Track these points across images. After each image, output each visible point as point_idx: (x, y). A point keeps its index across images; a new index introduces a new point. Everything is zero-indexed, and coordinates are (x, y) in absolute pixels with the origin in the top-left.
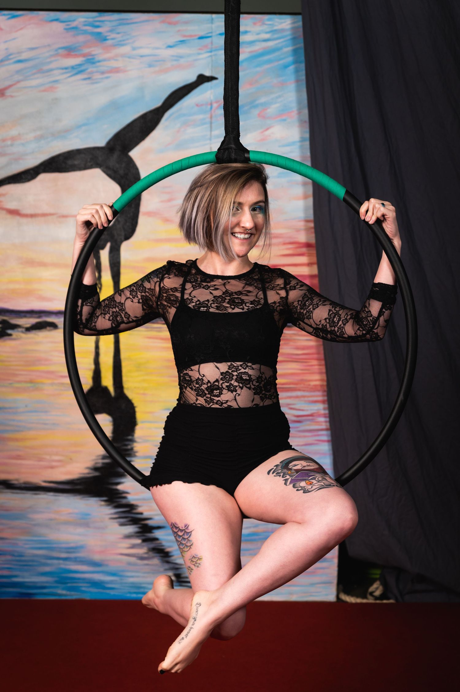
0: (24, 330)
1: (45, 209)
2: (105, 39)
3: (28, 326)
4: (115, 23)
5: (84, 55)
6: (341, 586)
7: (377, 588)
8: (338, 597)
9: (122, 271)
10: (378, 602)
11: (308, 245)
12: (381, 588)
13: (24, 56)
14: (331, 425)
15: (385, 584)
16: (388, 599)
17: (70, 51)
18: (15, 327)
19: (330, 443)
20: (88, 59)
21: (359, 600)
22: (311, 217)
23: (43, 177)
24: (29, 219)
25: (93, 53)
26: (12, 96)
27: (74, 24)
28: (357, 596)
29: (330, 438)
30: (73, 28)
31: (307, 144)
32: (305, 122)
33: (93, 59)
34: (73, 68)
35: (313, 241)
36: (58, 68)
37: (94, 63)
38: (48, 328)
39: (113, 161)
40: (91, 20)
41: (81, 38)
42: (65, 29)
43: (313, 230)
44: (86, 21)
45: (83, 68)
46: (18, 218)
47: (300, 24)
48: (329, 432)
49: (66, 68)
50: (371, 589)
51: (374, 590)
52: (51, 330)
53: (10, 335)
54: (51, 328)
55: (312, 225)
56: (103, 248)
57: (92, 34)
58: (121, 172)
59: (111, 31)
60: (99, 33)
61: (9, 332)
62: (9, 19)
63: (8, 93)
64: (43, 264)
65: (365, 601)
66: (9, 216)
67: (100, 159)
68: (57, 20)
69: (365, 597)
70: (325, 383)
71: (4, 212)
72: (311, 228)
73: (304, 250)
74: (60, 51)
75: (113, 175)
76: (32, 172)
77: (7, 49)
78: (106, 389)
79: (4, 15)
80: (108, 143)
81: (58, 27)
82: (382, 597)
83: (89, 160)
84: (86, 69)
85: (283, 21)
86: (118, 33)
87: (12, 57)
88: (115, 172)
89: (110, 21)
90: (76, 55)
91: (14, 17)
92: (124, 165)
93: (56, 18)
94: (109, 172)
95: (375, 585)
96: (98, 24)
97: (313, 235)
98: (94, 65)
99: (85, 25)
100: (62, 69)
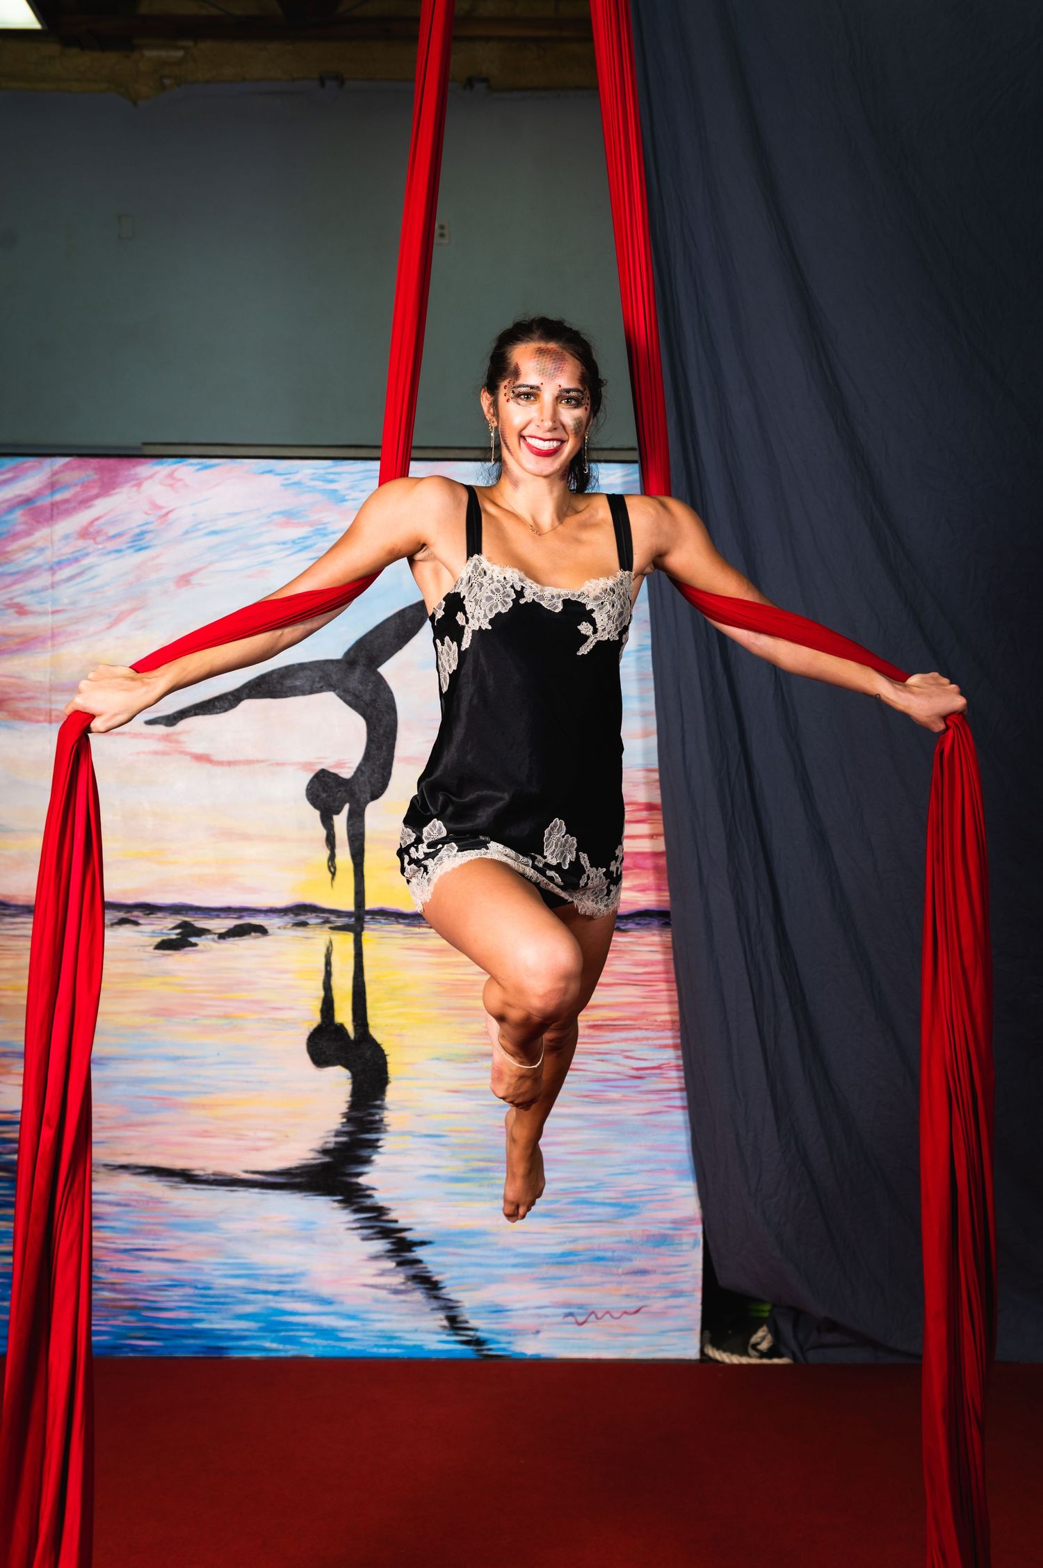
0: (216, 937)
1: (250, 753)
2: (343, 500)
3: (223, 931)
4: (359, 476)
5: (311, 524)
6: (707, 1333)
7: (762, 1338)
8: (702, 1351)
9: (368, 846)
10: (765, 1361)
11: (650, 807)
12: (769, 1337)
13: (220, 525)
14: (687, 1083)
15: (775, 1332)
16: (780, 1356)
17: (290, 517)
18: (201, 932)
19: (687, 1111)
20: (317, 530)
21: (735, 1359)
22: (656, 766)
23: (246, 704)
24: (226, 769)
25: (325, 520)
26: (201, 585)
27: (296, 478)
28: (733, 1352)
29: (685, 1104)
30: (294, 483)
31: (648, 654)
32: (646, 621)
33: (325, 529)
34: (294, 542)
35: (657, 798)
36: (271, 543)
37: (325, 535)
38: (253, 934)
39: (354, 681)
40: (321, 471)
41: (307, 499)
42: (283, 485)
43: (658, 784)
44: (314, 474)
45: (308, 542)
46: (208, 766)
47: (637, 476)
48: (684, 1094)
49: (284, 543)
50: (754, 1339)
51: (759, 1340)
52: (258, 937)
53: (195, 945)
54: (259, 934)
55: (656, 776)
56: (338, 813)
57: (324, 491)
58: (367, 698)
59: (352, 488)
60: (336, 491)
61: (193, 940)
62: (198, 470)
63: (195, 579)
64: (246, 837)
65: (744, 1360)
66: (196, 765)
67: (334, 677)
68: (270, 472)
69: (744, 1353)
70: (677, 1018)
71: (188, 758)
72: (656, 781)
73: (644, 814)
74: (275, 517)
75: (354, 701)
76: (230, 697)
77: (194, 515)
78: (341, 1028)
79: (192, 464)
80: (347, 654)
81: (273, 482)
82: (770, 1353)
83: (317, 679)
84: (315, 544)
85: (611, 472)
86: (363, 491)
87: (200, 526)
88: (357, 697)
89: (351, 473)
90: (299, 523)
91: (206, 467)
92: (371, 686)
93: (269, 469)
94: (349, 698)
95: (760, 1333)
96: (331, 477)
97: (659, 792)
98: (326, 538)
99: (313, 479)
100: (278, 544)
